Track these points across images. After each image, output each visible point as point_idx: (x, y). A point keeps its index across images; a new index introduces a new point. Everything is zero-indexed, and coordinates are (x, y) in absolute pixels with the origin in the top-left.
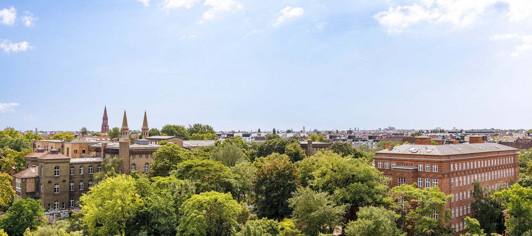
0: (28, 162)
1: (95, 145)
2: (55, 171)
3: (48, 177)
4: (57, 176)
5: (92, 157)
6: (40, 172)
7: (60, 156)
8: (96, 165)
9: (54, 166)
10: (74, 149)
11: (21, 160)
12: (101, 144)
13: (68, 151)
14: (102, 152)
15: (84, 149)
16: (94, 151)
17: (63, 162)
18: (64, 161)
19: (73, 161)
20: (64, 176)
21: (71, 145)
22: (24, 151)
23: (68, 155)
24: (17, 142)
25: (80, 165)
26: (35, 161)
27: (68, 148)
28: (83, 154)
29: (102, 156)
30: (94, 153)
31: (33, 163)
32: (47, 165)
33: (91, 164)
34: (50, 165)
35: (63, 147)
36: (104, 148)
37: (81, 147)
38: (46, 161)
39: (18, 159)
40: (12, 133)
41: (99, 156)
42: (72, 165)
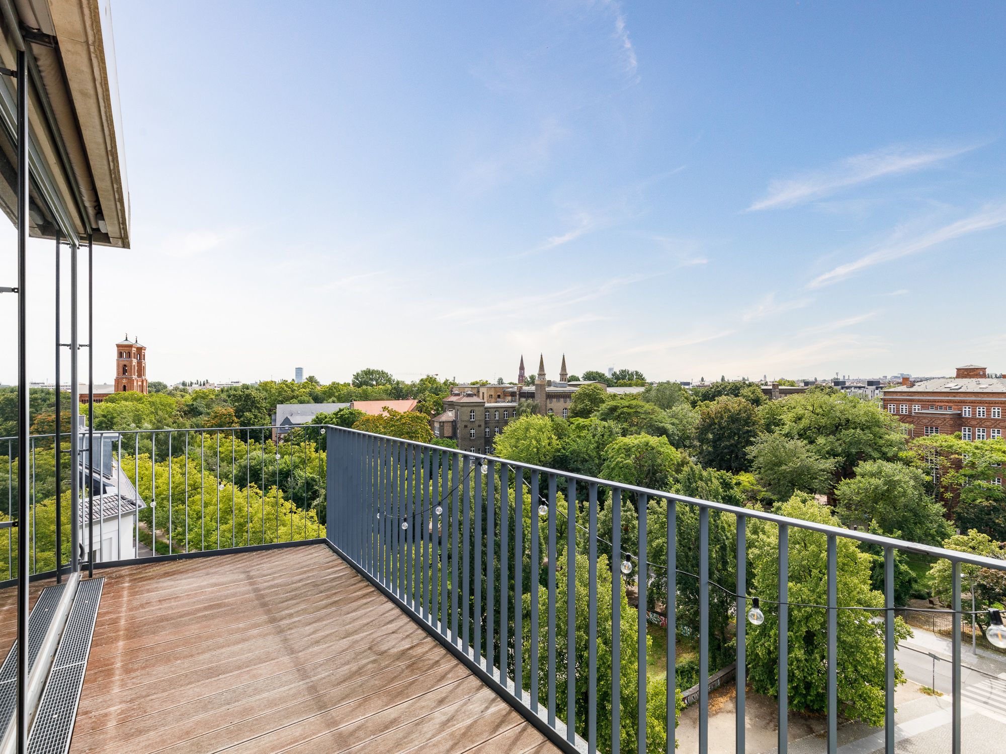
0: (446, 406)
1: (511, 389)
2: (471, 415)
3: (463, 421)
4: (472, 420)
5: (507, 402)
6: (456, 416)
7: (475, 399)
8: (511, 410)
9: (470, 409)
10: (489, 394)
11: (439, 404)
12: (516, 388)
13: (483, 396)
14: (518, 396)
15: (499, 394)
16: (509, 396)
17: (478, 406)
18: (479, 404)
19: (487, 405)
20: (480, 420)
21: (486, 389)
22: (441, 395)
23: (483, 399)
24: (436, 388)
25: (495, 410)
26: (452, 405)
27: (483, 393)
28: (498, 400)
29: (518, 400)
30: (510, 398)
31: (450, 407)
32: (463, 408)
33: (506, 409)
34: (465, 408)
35: (478, 392)
36: (519, 391)
37: (496, 392)
38: (461, 405)
39: (436, 403)
40: (431, 380)
41: (515, 401)
42: (487, 409)
